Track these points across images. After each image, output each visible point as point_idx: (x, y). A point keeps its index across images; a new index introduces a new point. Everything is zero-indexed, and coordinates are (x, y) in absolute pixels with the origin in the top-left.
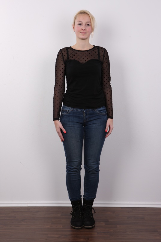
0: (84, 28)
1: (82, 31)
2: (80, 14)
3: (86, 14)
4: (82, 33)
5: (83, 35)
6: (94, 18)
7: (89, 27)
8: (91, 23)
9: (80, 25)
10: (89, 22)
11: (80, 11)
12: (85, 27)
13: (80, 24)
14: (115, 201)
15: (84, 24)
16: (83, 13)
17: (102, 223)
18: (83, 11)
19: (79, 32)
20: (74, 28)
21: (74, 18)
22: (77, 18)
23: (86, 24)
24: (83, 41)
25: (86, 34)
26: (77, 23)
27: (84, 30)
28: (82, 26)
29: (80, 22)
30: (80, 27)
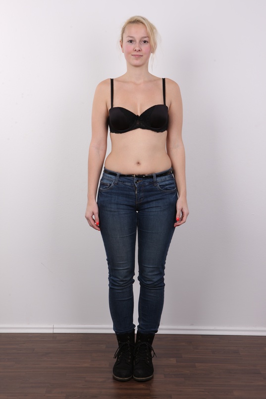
0: (137, 49)
1: (135, 53)
2: (131, 25)
3: (141, 23)
4: (134, 55)
5: (137, 60)
6: (155, 28)
7: (145, 47)
8: (148, 37)
9: (130, 43)
10: (145, 37)
11: (131, 19)
12: (139, 46)
13: (131, 41)
14: (192, 325)
15: (138, 41)
16: (135, 21)
17: (171, 359)
18: (135, 19)
19: (128, 54)
20: (122, 46)
21: (121, 30)
22: (127, 31)
23: (140, 41)
25: (142, 57)
26: (126, 39)
27: (137, 52)
28: (135, 44)
29: (131, 37)
30: (132, 46)
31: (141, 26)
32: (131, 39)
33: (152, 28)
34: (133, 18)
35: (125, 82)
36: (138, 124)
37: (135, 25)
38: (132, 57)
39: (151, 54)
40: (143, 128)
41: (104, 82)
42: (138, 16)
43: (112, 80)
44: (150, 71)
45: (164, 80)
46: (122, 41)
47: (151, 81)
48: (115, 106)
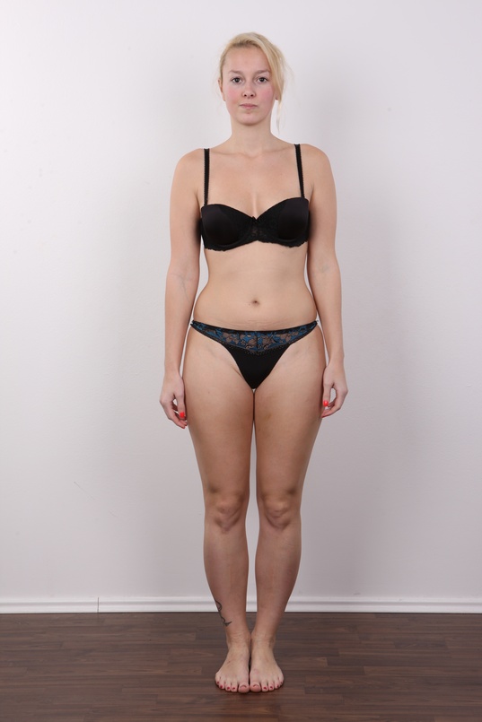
0: (248, 93)
1: (246, 101)
2: (236, 49)
3: (254, 47)
4: (245, 106)
5: (249, 113)
7: (266, 87)
8: (270, 72)
9: (236, 84)
10: (262, 72)
12: (252, 89)
13: (237, 80)
14: (357, 594)
15: (249, 79)
16: (244, 44)
17: (318, 659)
18: (242, 39)
19: (233, 104)
20: (221, 89)
21: (219, 60)
22: (229, 61)
23: (253, 79)
24: (250, 130)
25: (256, 109)
26: (228, 76)
27: (249, 98)
28: (244, 84)
29: (236, 72)
30: (239, 89)
31: (253, 51)
32: (236, 75)
33: (276, 53)
35: (227, 154)
36: (255, 232)
37: (243, 50)
38: (241, 108)
39: (276, 102)
40: (264, 240)
41: (191, 156)
42: (249, 34)
43: (207, 152)
44: (274, 131)
45: (298, 147)
46: (221, 80)
47: (275, 151)
48: (211, 202)
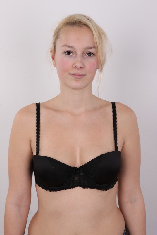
0: (79, 65)
1: (75, 71)
2: (70, 28)
3: (85, 27)
4: (74, 75)
5: (77, 81)
6: (104, 33)
7: (92, 60)
8: (95, 47)
9: (68, 56)
10: (91, 48)
11: (69, 18)
12: (81, 62)
13: (69, 53)
15: (79, 53)
16: (76, 23)
18: (75, 19)
19: (63, 73)
20: (53, 58)
21: (53, 34)
22: (62, 36)
23: (83, 53)
24: (76, 92)
25: (85, 76)
26: (60, 50)
27: (78, 69)
28: (75, 57)
29: (69, 47)
30: (70, 61)
31: (84, 30)
32: (68, 49)
33: (101, 33)
34: (73, 16)
35: (56, 110)
36: (76, 179)
37: (75, 28)
38: (70, 76)
40: (84, 186)
41: (25, 110)
42: (81, 15)
43: (38, 106)
44: (94, 92)
45: (114, 105)
46: (54, 50)
47: (95, 109)
48: (42, 153)
